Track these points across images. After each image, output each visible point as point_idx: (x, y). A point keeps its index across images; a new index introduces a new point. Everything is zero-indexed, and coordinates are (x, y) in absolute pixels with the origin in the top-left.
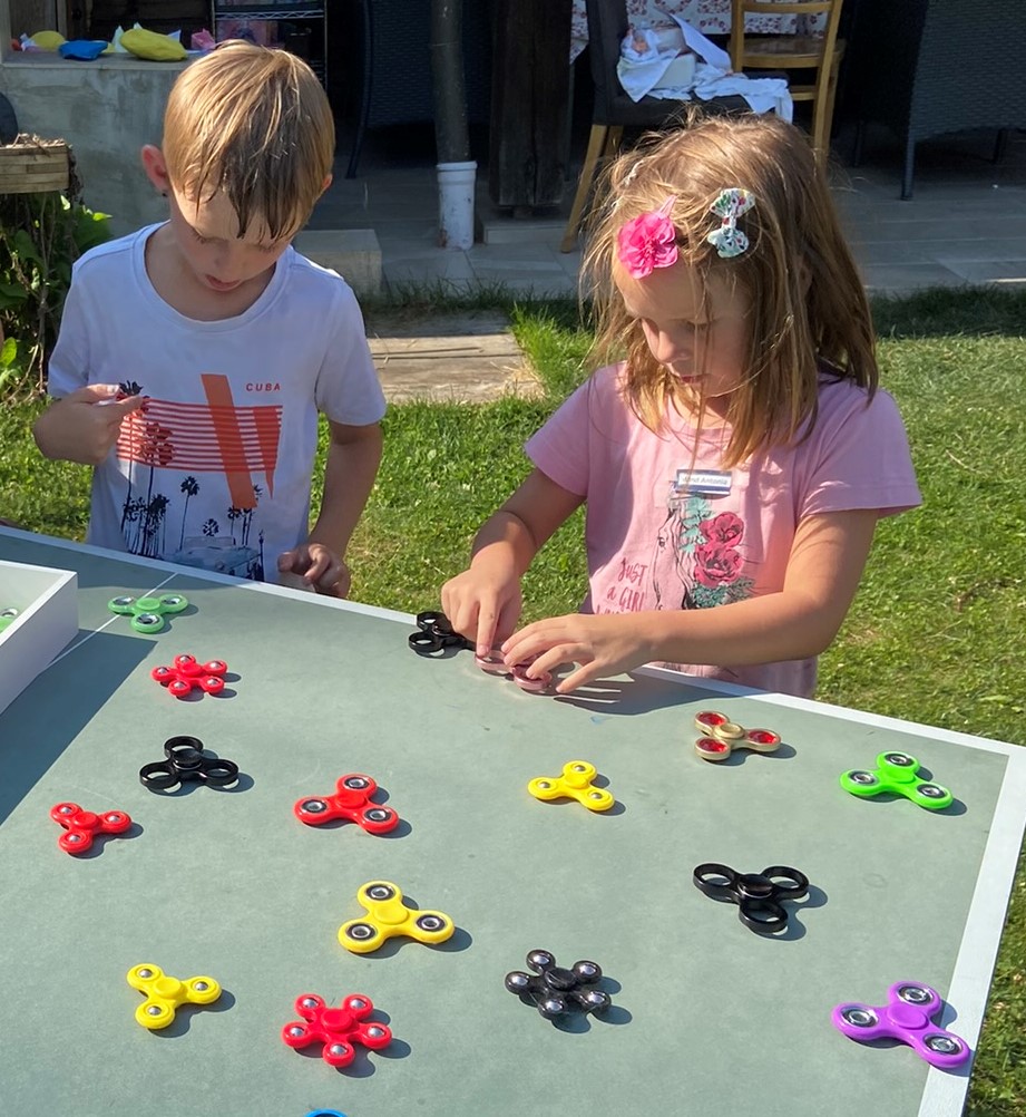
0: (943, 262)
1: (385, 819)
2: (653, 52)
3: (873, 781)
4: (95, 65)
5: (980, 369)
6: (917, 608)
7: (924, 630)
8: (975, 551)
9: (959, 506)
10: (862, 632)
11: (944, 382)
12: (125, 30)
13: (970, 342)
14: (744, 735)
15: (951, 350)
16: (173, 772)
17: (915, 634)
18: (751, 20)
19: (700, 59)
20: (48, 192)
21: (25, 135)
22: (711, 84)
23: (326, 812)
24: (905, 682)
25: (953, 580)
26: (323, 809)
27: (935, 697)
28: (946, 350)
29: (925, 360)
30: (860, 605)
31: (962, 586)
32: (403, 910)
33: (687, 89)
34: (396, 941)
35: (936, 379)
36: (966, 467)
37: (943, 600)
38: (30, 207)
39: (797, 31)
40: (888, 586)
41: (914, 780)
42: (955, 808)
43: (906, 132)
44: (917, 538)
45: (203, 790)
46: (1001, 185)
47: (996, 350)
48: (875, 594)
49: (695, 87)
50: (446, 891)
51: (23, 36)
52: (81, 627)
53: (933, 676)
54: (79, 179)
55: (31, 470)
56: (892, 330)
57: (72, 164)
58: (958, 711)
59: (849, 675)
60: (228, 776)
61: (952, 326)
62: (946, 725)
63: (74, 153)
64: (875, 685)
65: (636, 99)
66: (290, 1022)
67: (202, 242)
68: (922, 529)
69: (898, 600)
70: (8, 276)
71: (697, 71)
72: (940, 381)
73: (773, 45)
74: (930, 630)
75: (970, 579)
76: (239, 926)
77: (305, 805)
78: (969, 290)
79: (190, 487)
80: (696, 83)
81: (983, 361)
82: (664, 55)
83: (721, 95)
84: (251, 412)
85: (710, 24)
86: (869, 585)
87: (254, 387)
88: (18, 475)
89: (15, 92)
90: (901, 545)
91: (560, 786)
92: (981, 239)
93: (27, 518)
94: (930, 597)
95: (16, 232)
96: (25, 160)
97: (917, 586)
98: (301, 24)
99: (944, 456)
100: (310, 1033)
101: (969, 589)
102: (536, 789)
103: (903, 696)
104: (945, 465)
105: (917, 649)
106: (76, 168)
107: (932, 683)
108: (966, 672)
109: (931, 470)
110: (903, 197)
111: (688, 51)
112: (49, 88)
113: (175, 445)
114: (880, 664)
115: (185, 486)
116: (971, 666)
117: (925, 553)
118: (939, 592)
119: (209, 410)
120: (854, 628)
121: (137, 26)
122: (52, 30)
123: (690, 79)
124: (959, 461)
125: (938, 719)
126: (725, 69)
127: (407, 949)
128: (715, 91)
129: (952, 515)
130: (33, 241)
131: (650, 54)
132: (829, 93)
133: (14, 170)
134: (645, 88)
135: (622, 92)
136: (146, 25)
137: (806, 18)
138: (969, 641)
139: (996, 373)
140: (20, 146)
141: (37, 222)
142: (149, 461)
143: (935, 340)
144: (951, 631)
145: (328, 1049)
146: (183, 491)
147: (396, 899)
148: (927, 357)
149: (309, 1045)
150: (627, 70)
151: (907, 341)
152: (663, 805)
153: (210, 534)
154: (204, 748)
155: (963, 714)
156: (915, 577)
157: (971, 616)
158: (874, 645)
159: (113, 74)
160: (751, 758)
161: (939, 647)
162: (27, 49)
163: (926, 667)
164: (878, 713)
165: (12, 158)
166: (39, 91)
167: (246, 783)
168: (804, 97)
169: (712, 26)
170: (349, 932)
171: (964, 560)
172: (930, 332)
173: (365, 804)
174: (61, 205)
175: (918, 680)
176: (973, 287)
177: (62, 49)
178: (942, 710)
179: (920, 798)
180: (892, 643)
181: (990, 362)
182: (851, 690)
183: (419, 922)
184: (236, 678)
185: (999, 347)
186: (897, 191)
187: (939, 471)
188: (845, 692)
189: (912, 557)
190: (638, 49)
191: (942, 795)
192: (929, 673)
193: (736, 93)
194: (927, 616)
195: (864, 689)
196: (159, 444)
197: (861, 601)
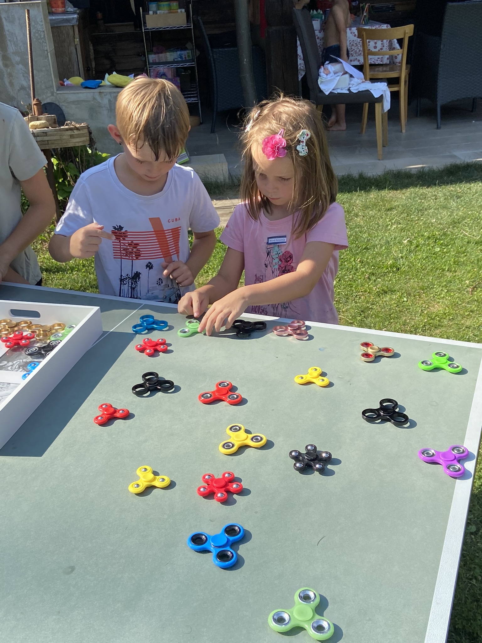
0: (455, 153)
1: (236, 398)
2: (332, 74)
3: (431, 364)
4: (98, 90)
5: (472, 196)
6: (455, 294)
7: (458, 303)
8: (475, 270)
9: (468, 252)
10: (433, 306)
11: (459, 202)
12: (109, 75)
13: (468, 185)
14: (380, 350)
15: (461, 189)
16: (146, 387)
17: (455, 305)
18: (371, 59)
19: (351, 76)
20: (81, 146)
21: (68, 122)
22: (357, 85)
23: (212, 398)
24: (452, 325)
25: (467, 282)
26: (210, 397)
27: (464, 330)
28: (458, 189)
29: (451, 194)
30: (432, 295)
31: (471, 284)
32: (245, 435)
33: (347, 88)
34: (243, 448)
35: (456, 201)
36: (469, 236)
37: (464, 290)
38: (73, 153)
39: (390, 62)
40: (442, 287)
41: (447, 362)
42: (463, 372)
43: (436, 101)
44: (452, 266)
45: (160, 394)
46: (475, 121)
47: (479, 188)
48: (438, 290)
49: (350, 88)
50: (263, 425)
51: (65, 80)
52: (103, 330)
53: (462, 322)
54: (94, 140)
55: (84, 266)
56: (437, 183)
57: (90, 133)
58: (473, 335)
59: (429, 324)
60: (170, 387)
61: (460, 179)
62: (469, 340)
63: (91, 128)
64: (440, 327)
65: (327, 93)
66: (200, 486)
67: (141, 163)
68: (454, 262)
69: (447, 292)
70: (67, 183)
71: (351, 81)
72: (457, 202)
73: (381, 69)
74: (460, 303)
75: (474, 281)
76: (177, 449)
77: (202, 396)
78: (466, 164)
79: (150, 266)
80: (351, 86)
81: (474, 193)
82: (336, 75)
83: (361, 90)
84: (170, 231)
85: (354, 61)
86: (435, 286)
87: (171, 221)
88: (78, 269)
89: (63, 104)
90: (446, 269)
91: (307, 378)
92: (469, 143)
93: (83, 286)
94: (459, 289)
95: (68, 164)
96: (69, 133)
97: (454, 286)
98: (186, 69)
99: (461, 232)
100: (209, 490)
101: (474, 285)
102: (298, 380)
103: (451, 331)
104: (461, 236)
105: (456, 311)
106: (92, 135)
107: (463, 324)
108: (475, 319)
109: (456, 238)
110: (438, 128)
111: (346, 73)
112: (78, 101)
113: (141, 250)
114: (441, 319)
115: (147, 266)
116: (477, 316)
117: (456, 272)
118: (462, 287)
119: (154, 233)
120: (430, 305)
121: (114, 73)
122: (78, 76)
123: (348, 84)
124: (467, 234)
125: (465, 339)
126: (362, 79)
127: (248, 451)
128: (358, 89)
129: (466, 256)
130: (76, 168)
131: (331, 75)
132: (405, 87)
133: (64, 137)
134: (330, 89)
135: (321, 91)
136: (119, 72)
137: (393, 57)
138: (475, 306)
139: (479, 197)
140: (67, 127)
141: (77, 159)
142: (130, 258)
143: (454, 186)
144: (468, 303)
145: (217, 496)
146: (146, 268)
147: (242, 431)
148: (452, 192)
149: (209, 495)
150: (322, 82)
151: (443, 186)
152: (349, 381)
153: (160, 284)
154: (159, 376)
155: (475, 336)
156: (453, 282)
157: (476, 296)
158: (439, 311)
159: (105, 94)
160: (383, 359)
161: (464, 310)
162: (67, 84)
163: (460, 318)
164: (442, 338)
165: (64, 132)
166: (73, 102)
167: (178, 389)
168: (395, 89)
169: (355, 62)
170: (223, 446)
171: (471, 273)
172: (452, 182)
173: (228, 393)
174: (87, 151)
175: (457, 324)
176: (467, 163)
177: (82, 84)
178: (467, 335)
179: (450, 369)
180: (446, 309)
181: (476, 193)
182: (430, 330)
183: (252, 439)
184: (170, 345)
185: (479, 187)
186: (435, 126)
187: (459, 239)
188: (429, 331)
189: (451, 274)
190: (326, 73)
191: (458, 367)
192: (461, 320)
193: (367, 89)
194: (458, 297)
195: (436, 329)
196: (134, 250)
197: (432, 293)
